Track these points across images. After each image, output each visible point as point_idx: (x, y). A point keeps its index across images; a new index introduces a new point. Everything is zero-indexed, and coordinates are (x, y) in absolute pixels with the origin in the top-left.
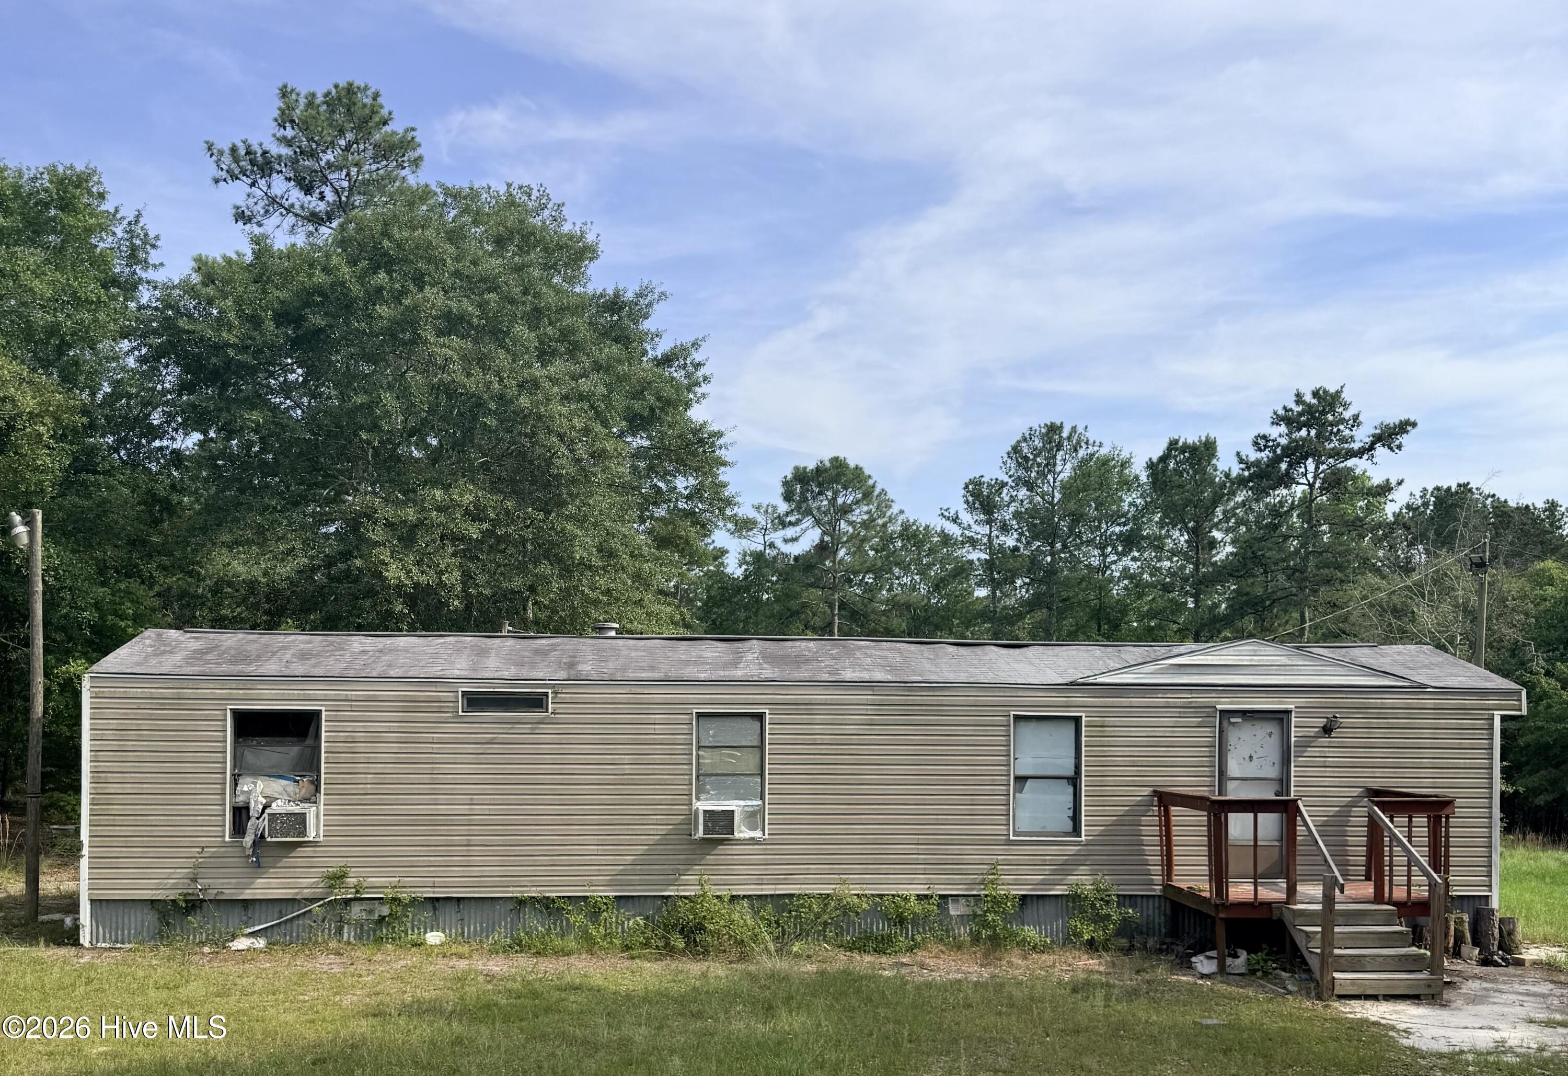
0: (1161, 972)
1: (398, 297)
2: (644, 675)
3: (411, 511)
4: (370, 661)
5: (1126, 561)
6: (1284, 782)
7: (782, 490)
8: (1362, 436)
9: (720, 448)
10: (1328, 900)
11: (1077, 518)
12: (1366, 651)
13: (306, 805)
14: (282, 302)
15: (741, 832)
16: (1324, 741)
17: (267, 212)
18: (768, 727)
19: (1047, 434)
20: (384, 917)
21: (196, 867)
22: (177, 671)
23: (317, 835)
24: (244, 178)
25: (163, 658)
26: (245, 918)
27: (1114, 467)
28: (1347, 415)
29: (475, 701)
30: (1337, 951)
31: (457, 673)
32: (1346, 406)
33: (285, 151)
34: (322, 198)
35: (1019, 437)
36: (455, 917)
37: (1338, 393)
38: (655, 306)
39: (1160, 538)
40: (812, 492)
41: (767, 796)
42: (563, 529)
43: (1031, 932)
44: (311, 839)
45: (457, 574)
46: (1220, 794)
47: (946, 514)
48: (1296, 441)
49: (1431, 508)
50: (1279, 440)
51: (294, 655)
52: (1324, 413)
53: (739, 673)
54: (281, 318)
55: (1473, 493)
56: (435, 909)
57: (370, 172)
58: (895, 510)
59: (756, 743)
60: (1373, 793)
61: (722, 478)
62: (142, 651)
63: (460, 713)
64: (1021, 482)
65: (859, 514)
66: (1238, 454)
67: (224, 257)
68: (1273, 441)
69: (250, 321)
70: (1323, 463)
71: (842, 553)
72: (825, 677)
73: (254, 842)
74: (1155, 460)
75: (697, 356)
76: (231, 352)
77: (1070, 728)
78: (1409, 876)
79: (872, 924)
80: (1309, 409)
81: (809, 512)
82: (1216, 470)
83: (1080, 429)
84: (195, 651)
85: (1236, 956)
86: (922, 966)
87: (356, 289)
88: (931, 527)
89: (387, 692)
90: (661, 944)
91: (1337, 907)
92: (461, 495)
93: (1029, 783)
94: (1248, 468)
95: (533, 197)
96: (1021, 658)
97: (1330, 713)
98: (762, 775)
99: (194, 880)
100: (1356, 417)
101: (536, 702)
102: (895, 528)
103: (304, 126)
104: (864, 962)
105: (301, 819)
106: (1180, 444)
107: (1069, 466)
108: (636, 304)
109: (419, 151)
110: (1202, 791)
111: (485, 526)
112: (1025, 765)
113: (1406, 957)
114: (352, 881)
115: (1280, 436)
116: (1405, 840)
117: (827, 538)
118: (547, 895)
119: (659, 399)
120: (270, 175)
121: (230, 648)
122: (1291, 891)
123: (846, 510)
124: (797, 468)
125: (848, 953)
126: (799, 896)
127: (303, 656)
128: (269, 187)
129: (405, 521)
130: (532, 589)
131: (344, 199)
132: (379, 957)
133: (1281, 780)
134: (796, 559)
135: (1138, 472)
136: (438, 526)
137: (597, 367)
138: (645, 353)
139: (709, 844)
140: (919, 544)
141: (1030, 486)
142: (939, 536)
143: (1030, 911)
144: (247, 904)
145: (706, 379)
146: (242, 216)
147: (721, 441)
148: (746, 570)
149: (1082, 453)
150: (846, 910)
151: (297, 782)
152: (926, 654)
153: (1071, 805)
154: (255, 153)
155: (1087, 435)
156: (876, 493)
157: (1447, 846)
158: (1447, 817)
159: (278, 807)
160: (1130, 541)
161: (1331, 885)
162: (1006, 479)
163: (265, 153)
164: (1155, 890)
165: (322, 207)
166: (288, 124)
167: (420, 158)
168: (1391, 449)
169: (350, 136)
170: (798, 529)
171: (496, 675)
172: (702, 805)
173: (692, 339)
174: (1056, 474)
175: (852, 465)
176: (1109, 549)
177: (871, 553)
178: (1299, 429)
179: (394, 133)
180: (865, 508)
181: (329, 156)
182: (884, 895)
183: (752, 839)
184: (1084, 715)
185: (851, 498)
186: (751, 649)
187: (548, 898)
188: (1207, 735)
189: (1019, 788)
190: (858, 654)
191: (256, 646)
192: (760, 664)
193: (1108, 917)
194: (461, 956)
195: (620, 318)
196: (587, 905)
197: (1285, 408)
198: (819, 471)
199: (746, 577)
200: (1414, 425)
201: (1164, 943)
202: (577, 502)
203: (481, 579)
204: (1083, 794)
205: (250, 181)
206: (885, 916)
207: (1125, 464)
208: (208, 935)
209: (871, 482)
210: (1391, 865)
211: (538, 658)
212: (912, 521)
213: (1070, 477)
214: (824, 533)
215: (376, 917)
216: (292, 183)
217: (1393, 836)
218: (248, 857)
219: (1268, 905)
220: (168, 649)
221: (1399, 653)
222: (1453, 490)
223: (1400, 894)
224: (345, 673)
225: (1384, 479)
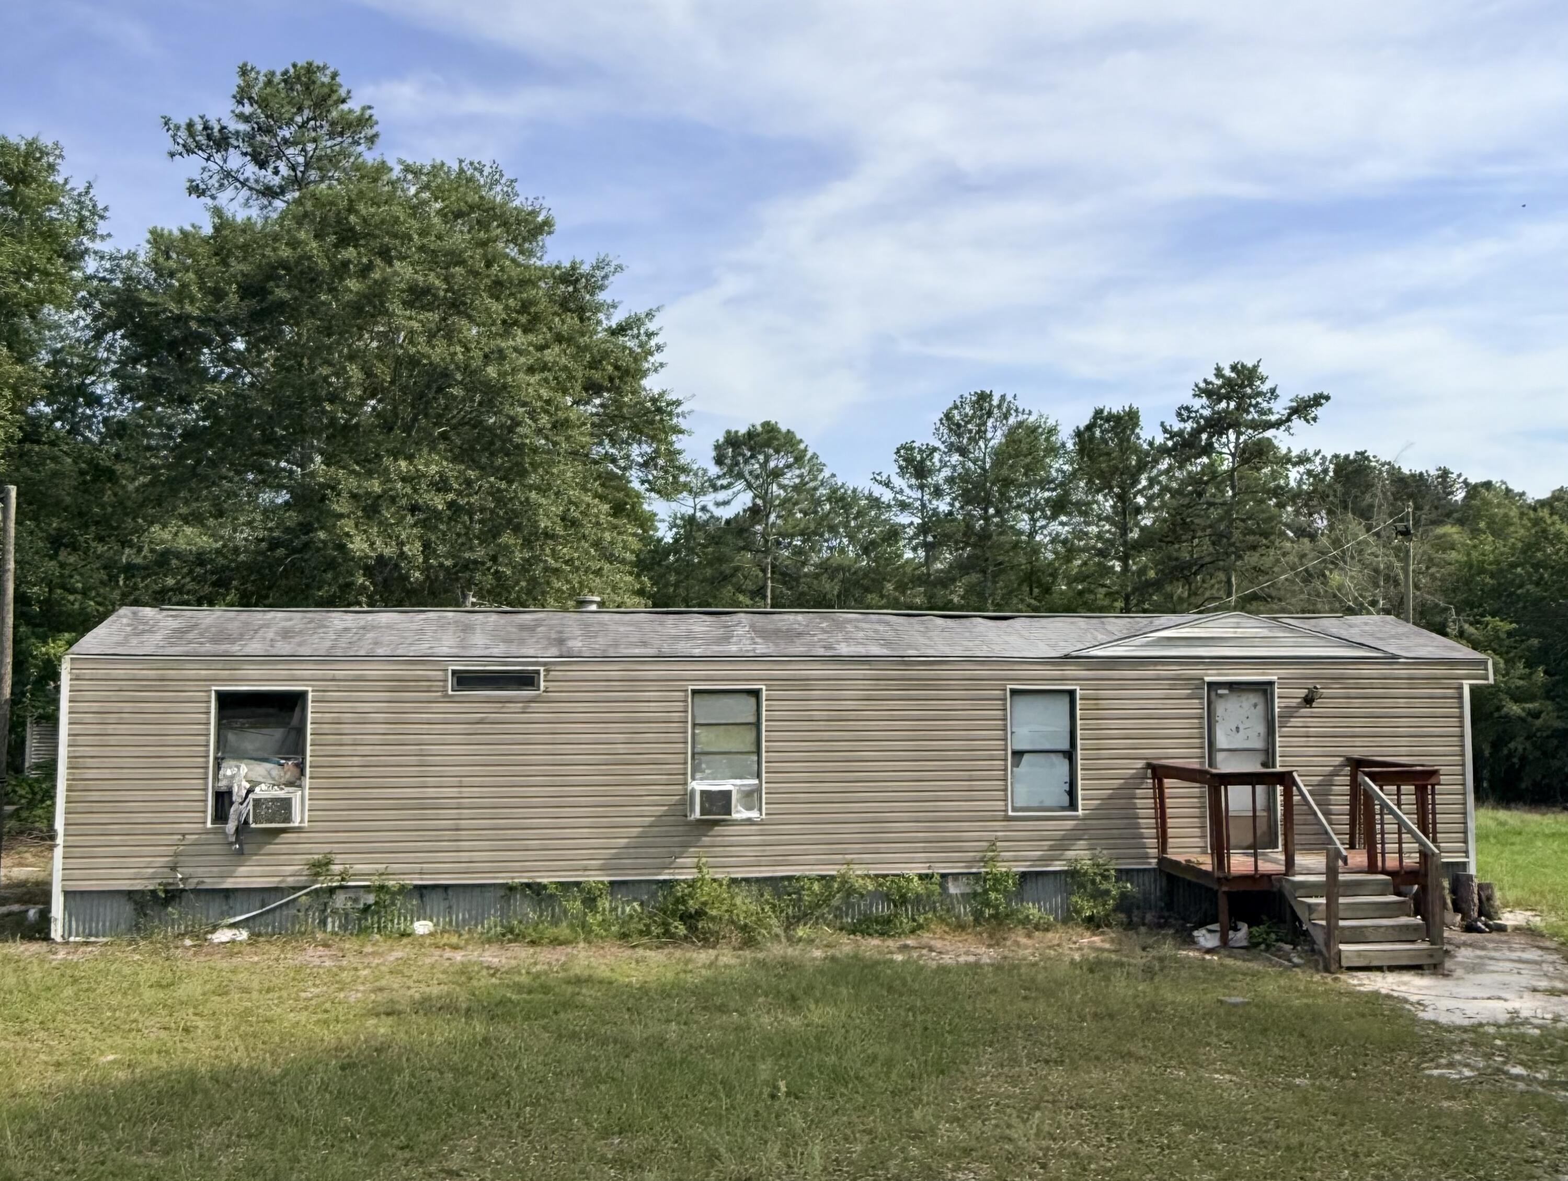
0: (1167, 948)
1: (365, 271)
2: (637, 651)
3: (376, 483)
4: (355, 638)
5: (1055, 527)
6: (1269, 754)
7: (714, 454)
8: (1279, 408)
9: (678, 416)
10: (1331, 871)
11: (1007, 483)
12: (1333, 621)
13: (291, 789)
14: (244, 275)
15: (738, 812)
16: (1305, 711)
17: (222, 185)
18: (764, 703)
19: (977, 402)
20: (370, 906)
21: (176, 855)
22: (160, 652)
23: (302, 821)
24: (200, 152)
25: (145, 637)
26: (225, 908)
27: (1042, 434)
28: (1265, 388)
29: (465, 680)
30: (1342, 923)
31: (445, 650)
32: (1263, 380)
33: (243, 127)
34: (276, 172)
35: (951, 405)
36: (443, 905)
37: (1255, 367)
38: (611, 278)
39: (1088, 504)
40: (744, 455)
41: (764, 775)
42: (527, 499)
43: (1033, 911)
44: (296, 824)
45: (418, 545)
46: (1210, 765)
47: (879, 478)
48: (1219, 413)
49: (1331, 474)
50: (1201, 411)
51: (277, 633)
52: (1242, 386)
53: (733, 649)
54: (246, 291)
55: (1370, 461)
56: (422, 896)
57: (325, 147)
58: (826, 474)
59: (752, 719)
60: (1357, 764)
61: (677, 446)
62: (120, 630)
63: (450, 692)
64: (952, 448)
65: (791, 478)
66: (1162, 424)
67: (182, 231)
68: (1197, 412)
69: (212, 294)
70: (1242, 433)
71: (772, 517)
72: (821, 652)
73: (237, 829)
74: (1082, 428)
75: (651, 326)
76: (193, 325)
77: (1065, 702)
78: (1400, 842)
79: (871, 907)
80: (1228, 382)
81: (740, 476)
82: (1139, 438)
83: (1009, 398)
84: (175, 631)
85: (1236, 929)
86: (931, 949)
87: (322, 263)
88: (860, 489)
89: (373, 671)
90: (660, 930)
91: (1341, 877)
92: (427, 465)
93: (1026, 757)
94: (1171, 438)
95: (485, 173)
96: (1009, 630)
97: (1310, 683)
98: (758, 752)
99: (174, 869)
100: (1273, 391)
101: (526, 680)
102: (823, 491)
103: (263, 103)
104: (871, 946)
105: (286, 804)
106: (1105, 413)
107: (999, 433)
108: (593, 276)
109: (376, 129)
110: (1194, 764)
111: (451, 496)
112: (1022, 737)
113: (1407, 927)
114: (336, 868)
115: (1203, 407)
116: (1395, 808)
117: (759, 502)
118: (539, 880)
119: (617, 368)
120: (226, 150)
121: (211, 626)
122: (1290, 862)
123: (777, 474)
124: (728, 432)
125: (852, 936)
126: (798, 879)
127: (286, 634)
128: (225, 161)
129: (370, 493)
130: (494, 559)
131: (299, 174)
132: (369, 949)
133: (1266, 751)
134: (728, 522)
135: (1065, 439)
136: (404, 496)
137: (559, 339)
138: (599, 322)
139: (705, 826)
140: (847, 507)
141: (963, 452)
142: (867, 499)
143: (1029, 887)
144: (227, 894)
145: (659, 348)
146: (195, 190)
147: (679, 410)
148: (677, 534)
149: (1012, 420)
150: (849, 891)
151: (282, 765)
152: (917, 627)
153: (1067, 779)
154: (212, 129)
155: (1016, 403)
156: (808, 457)
157: (1434, 813)
158: (1433, 786)
159: (261, 792)
160: (1059, 507)
161: (1334, 857)
162: (938, 444)
163: (223, 128)
164: (1150, 863)
165: (276, 181)
166: (246, 101)
167: (376, 135)
168: (1308, 421)
169: (307, 113)
170: (730, 492)
171: (487, 653)
172: (698, 786)
173: (646, 310)
174: (987, 441)
175: (784, 429)
176: (1039, 513)
177: (799, 515)
178: (1220, 401)
179: (351, 111)
180: (797, 472)
181: (286, 133)
182: (887, 875)
183: (749, 819)
184: (1078, 688)
185: (783, 461)
186: (740, 622)
187: (539, 884)
188: (1196, 707)
189: (1016, 764)
190: (849, 628)
191: (236, 624)
192: (752, 638)
193: (1107, 892)
194: (455, 948)
195: (576, 290)
196: (580, 891)
197: (1205, 381)
198: (750, 435)
199: (676, 541)
200: (1327, 398)
201: (1163, 917)
202: (541, 471)
203: (441, 549)
204: (1079, 767)
205: (206, 156)
206: (887, 897)
207: (1052, 431)
208: (186, 927)
209: (802, 446)
210: (1383, 833)
211: (525, 634)
212: (840, 484)
213: (1000, 443)
214: (756, 496)
215: (361, 906)
216: (249, 158)
217: (1384, 805)
218: (231, 844)
219: (1268, 877)
220: (147, 628)
221: (1366, 624)
222: (1351, 457)
223: (1392, 862)
224: (333, 652)
225: (1302, 449)
